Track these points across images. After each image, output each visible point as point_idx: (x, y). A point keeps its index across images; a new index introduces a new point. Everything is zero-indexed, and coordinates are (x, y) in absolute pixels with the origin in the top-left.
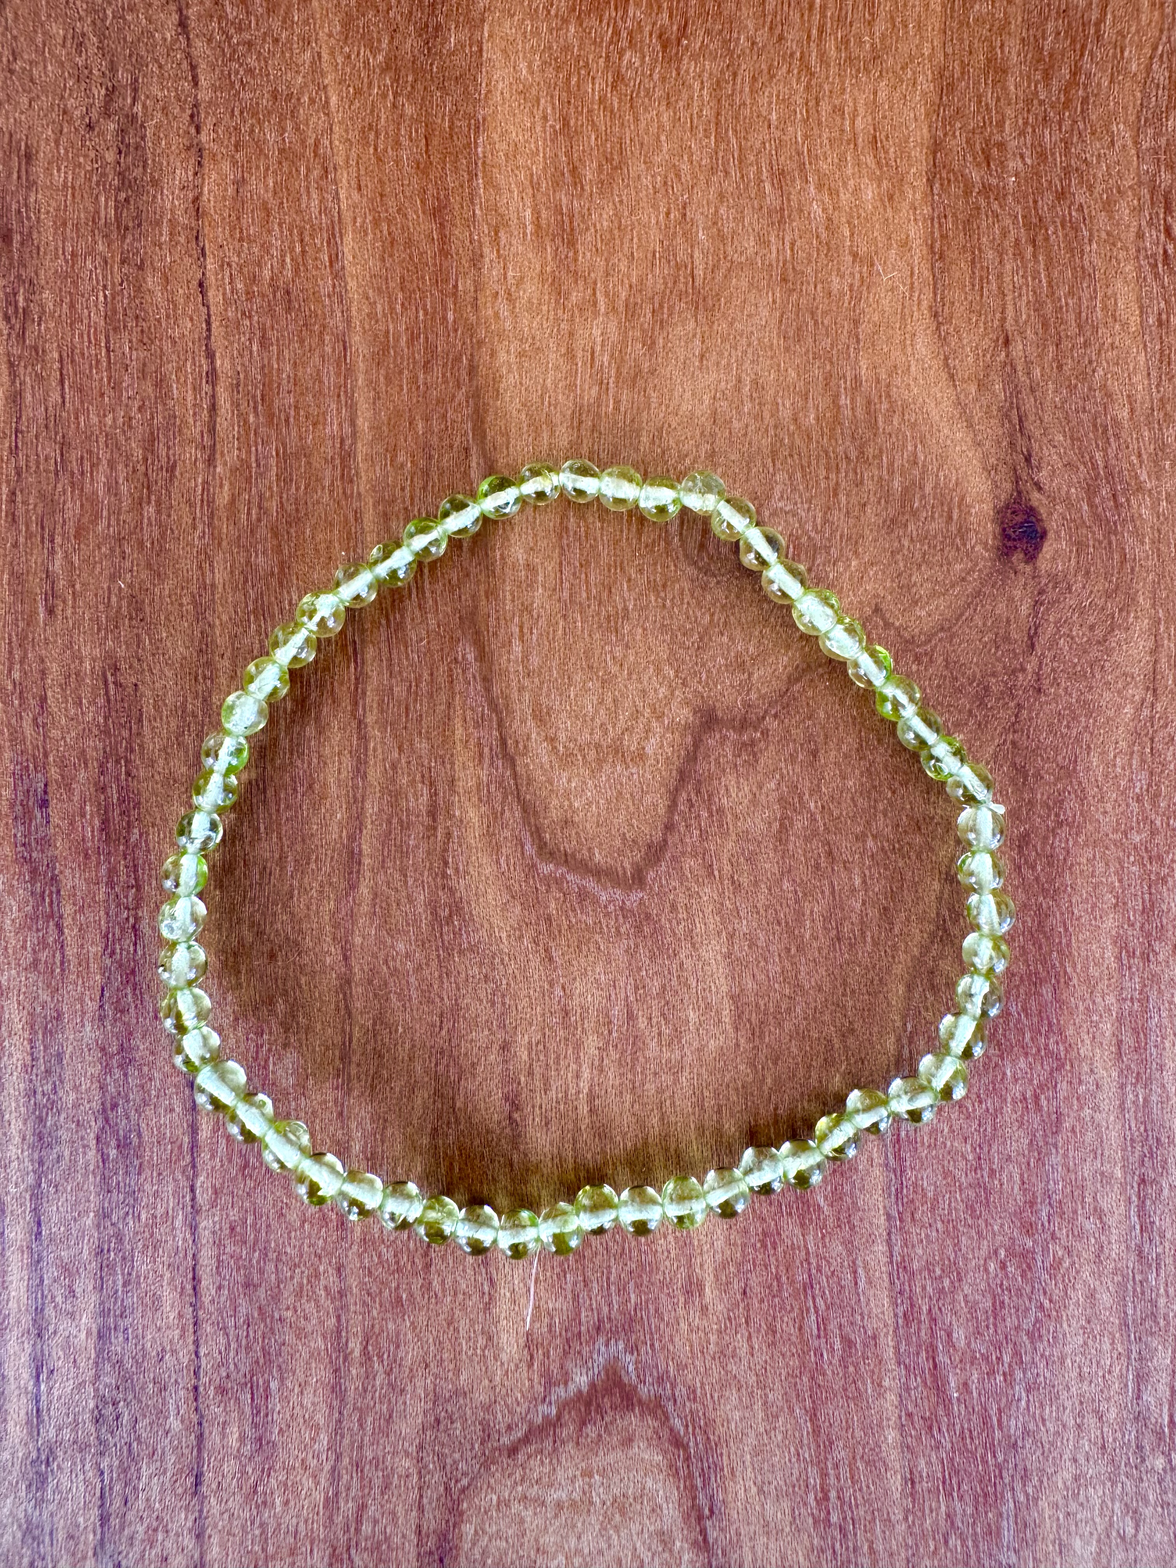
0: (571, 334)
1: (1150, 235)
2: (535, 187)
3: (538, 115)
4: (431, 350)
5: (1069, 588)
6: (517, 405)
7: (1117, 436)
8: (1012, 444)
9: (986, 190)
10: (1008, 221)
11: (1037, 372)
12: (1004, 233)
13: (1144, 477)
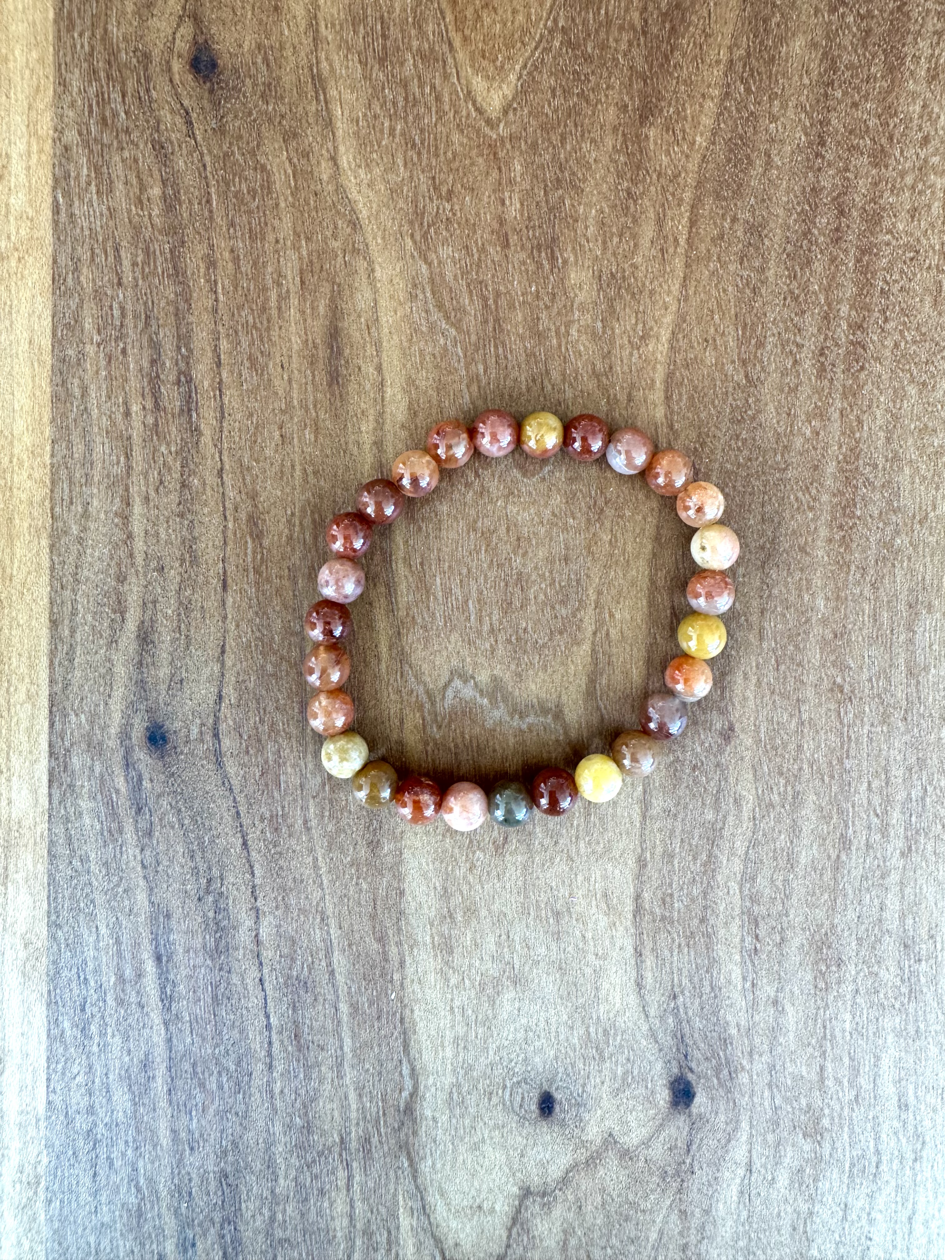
0: (452, 1000)
1: (748, 939)
2: (432, 925)
3: (432, 886)
4: (380, 1010)
5: (708, 1121)
6: (425, 1037)
7: (731, 1044)
8: (678, 1049)
9: (663, 918)
10: (675, 935)
11: (690, 1013)
12: (673, 940)
13: (745, 1063)
